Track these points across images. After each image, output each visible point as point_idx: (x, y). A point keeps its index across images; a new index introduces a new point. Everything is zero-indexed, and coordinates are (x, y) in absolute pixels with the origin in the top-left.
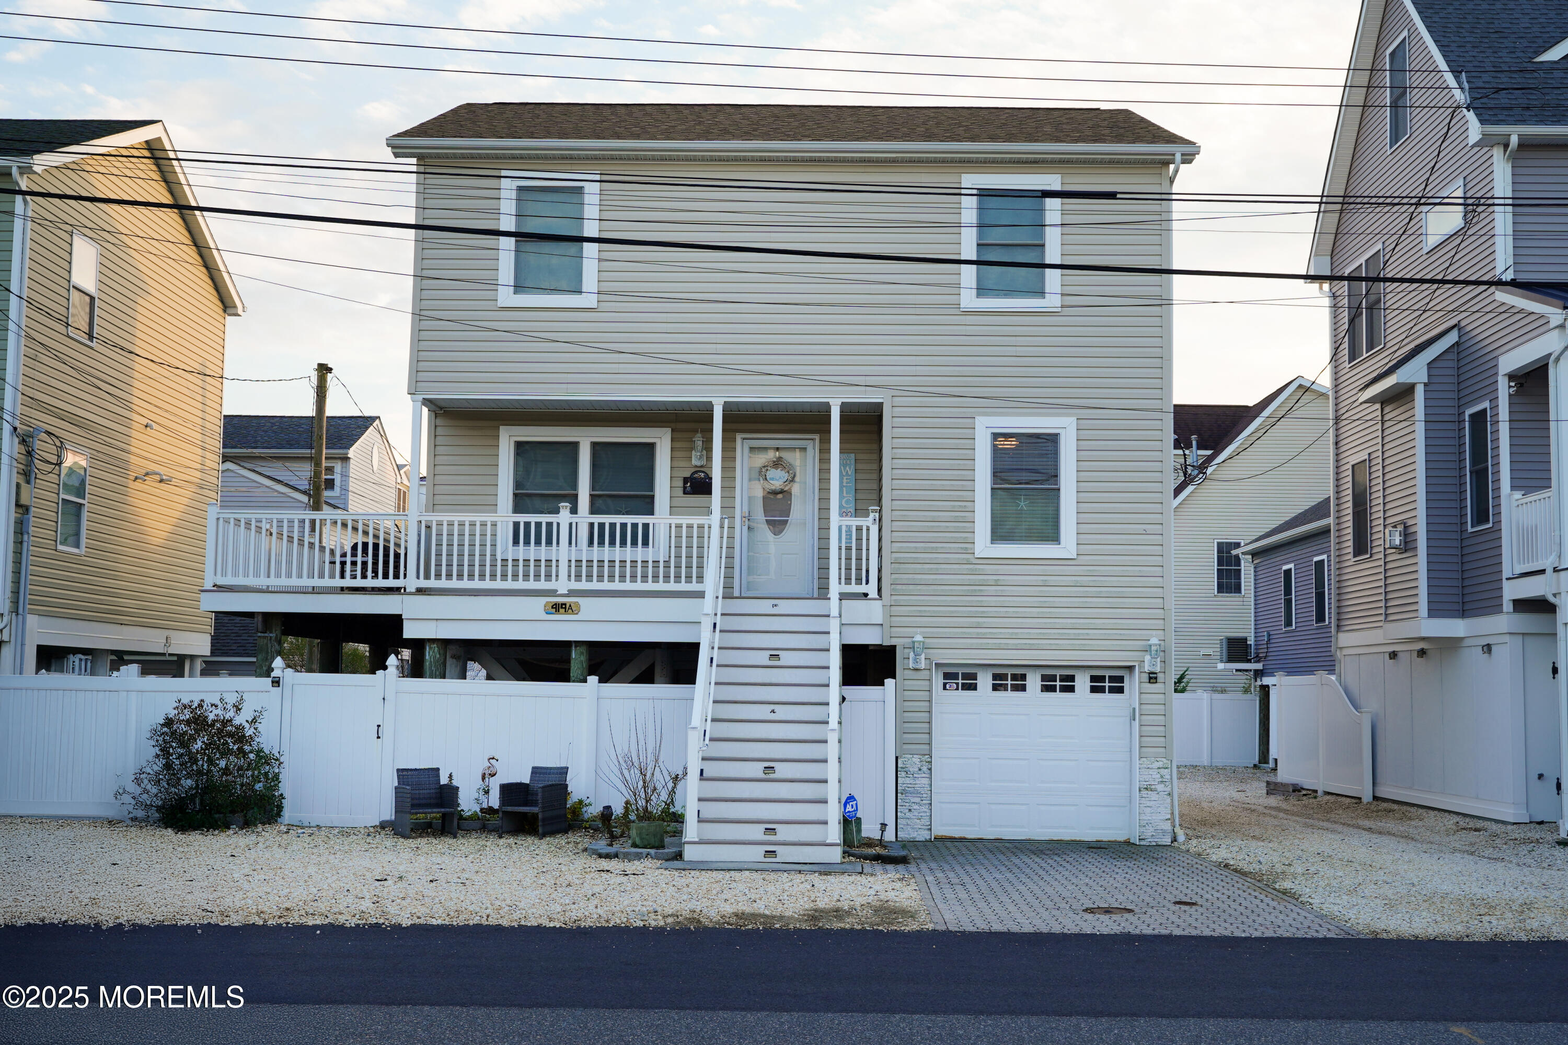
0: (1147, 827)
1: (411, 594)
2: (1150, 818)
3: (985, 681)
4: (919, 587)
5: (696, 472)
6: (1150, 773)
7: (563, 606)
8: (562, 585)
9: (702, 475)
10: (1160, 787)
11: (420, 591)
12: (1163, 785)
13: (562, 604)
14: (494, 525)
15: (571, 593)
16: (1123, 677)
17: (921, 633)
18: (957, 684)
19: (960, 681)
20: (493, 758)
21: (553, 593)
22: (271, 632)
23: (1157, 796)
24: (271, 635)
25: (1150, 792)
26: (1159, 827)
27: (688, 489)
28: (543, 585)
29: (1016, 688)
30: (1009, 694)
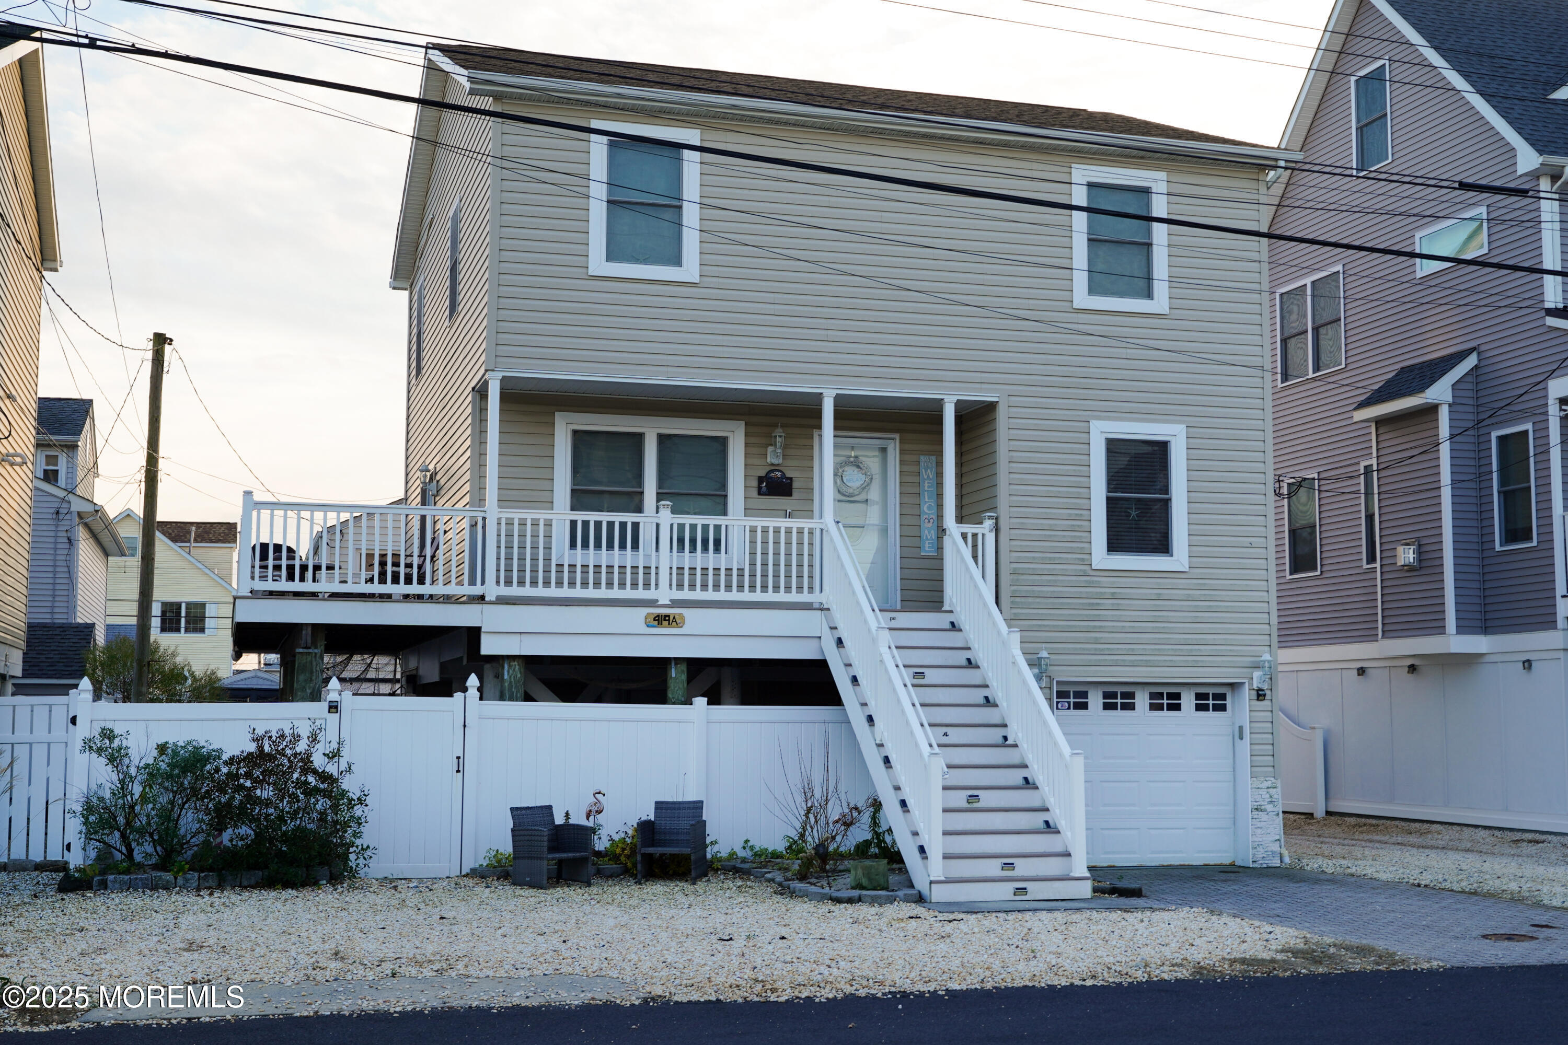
0: (1258, 849)
1: (491, 603)
2: (1261, 840)
3: (1095, 700)
4: (1038, 600)
5: (772, 471)
6: (1260, 793)
7: (666, 617)
8: (664, 594)
9: (779, 474)
10: (1270, 808)
11: (502, 601)
12: (1272, 805)
13: (665, 616)
14: (548, 524)
15: (675, 603)
16: (1225, 694)
17: (1046, 649)
18: (1069, 703)
19: (1072, 700)
20: (599, 793)
21: (652, 603)
22: (316, 648)
23: (1267, 816)
24: (316, 651)
25: (1261, 813)
26: (1269, 849)
27: (764, 489)
28: (640, 594)
29: (1125, 707)
30: (1119, 713)
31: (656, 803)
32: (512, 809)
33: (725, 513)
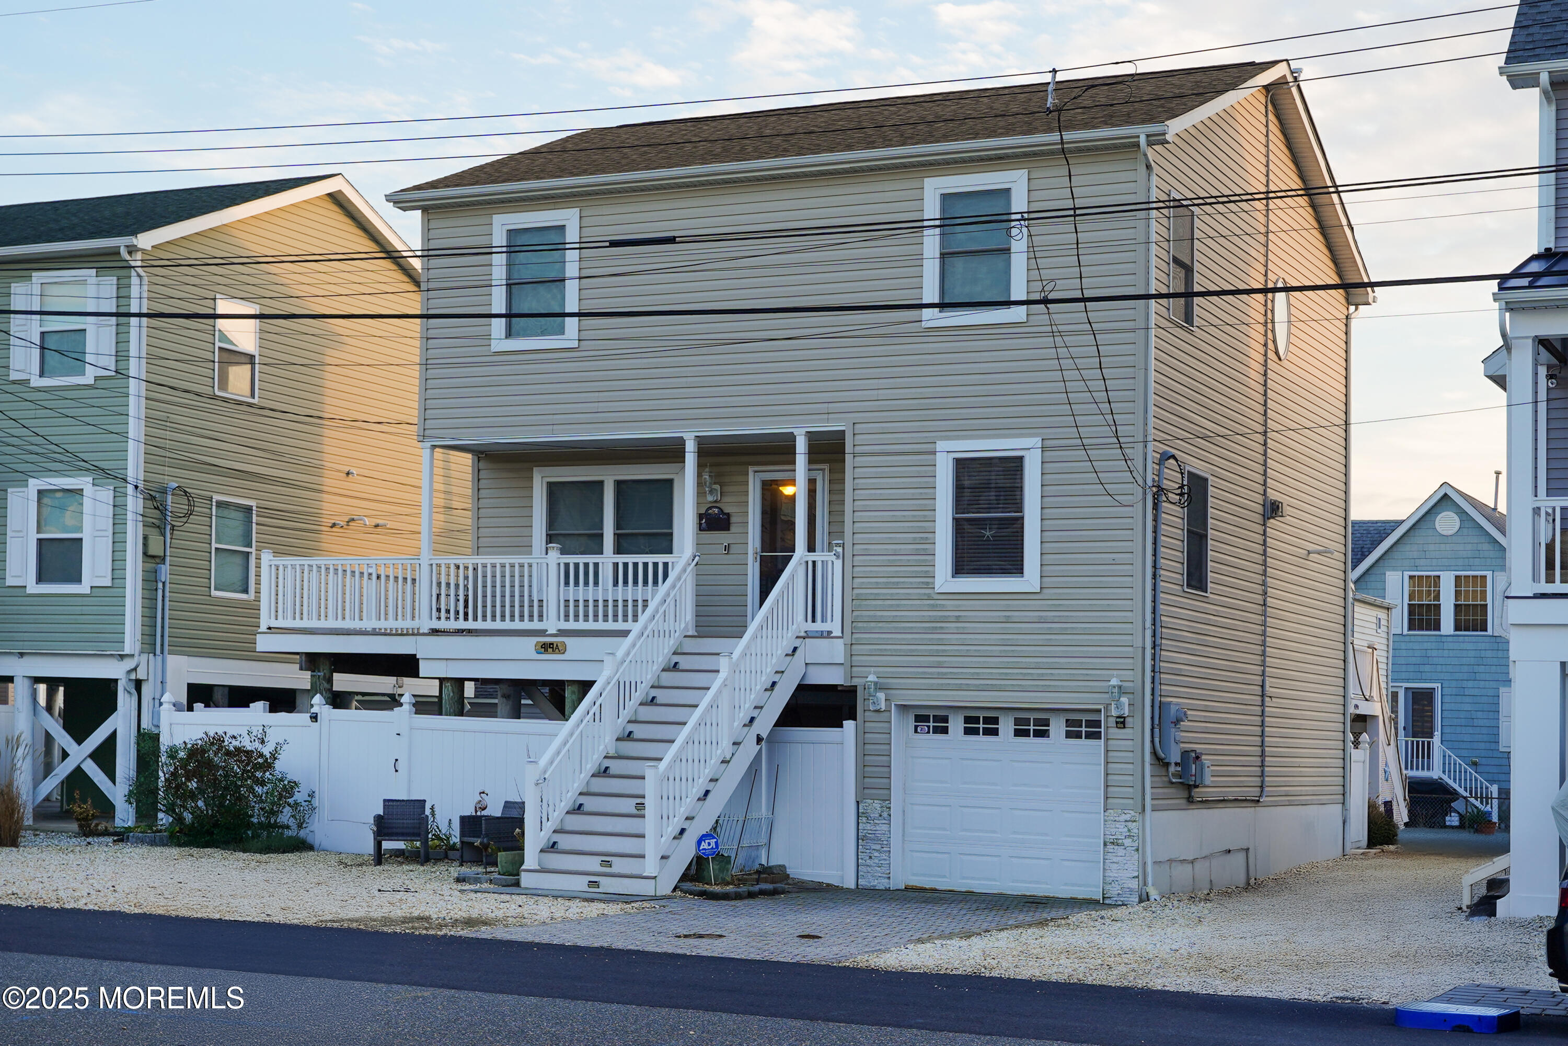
0: (1113, 885)
1: (424, 634)
2: (1116, 875)
3: (956, 725)
4: (880, 625)
5: (713, 508)
6: (1117, 826)
7: (551, 645)
8: (552, 624)
9: (717, 511)
10: (1128, 842)
11: (435, 632)
12: (1130, 840)
13: (550, 644)
14: (530, 566)
15: (562, 633)
16: (1100, 721)
18: (929, 727)
19: (931, 724)
20: (483, 793)
21: (542, 633)
22: (319, 671)
23: (1124, 851)
24: (319, 674)
25: (1117, 847)
26: (1125, 886)
27: (703, 525)
28: (536, 625)
29: (988, 732)
30: (981, 738)
31: (506, 802)
32: (385, 801)
33: (670, 551)
